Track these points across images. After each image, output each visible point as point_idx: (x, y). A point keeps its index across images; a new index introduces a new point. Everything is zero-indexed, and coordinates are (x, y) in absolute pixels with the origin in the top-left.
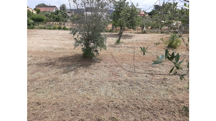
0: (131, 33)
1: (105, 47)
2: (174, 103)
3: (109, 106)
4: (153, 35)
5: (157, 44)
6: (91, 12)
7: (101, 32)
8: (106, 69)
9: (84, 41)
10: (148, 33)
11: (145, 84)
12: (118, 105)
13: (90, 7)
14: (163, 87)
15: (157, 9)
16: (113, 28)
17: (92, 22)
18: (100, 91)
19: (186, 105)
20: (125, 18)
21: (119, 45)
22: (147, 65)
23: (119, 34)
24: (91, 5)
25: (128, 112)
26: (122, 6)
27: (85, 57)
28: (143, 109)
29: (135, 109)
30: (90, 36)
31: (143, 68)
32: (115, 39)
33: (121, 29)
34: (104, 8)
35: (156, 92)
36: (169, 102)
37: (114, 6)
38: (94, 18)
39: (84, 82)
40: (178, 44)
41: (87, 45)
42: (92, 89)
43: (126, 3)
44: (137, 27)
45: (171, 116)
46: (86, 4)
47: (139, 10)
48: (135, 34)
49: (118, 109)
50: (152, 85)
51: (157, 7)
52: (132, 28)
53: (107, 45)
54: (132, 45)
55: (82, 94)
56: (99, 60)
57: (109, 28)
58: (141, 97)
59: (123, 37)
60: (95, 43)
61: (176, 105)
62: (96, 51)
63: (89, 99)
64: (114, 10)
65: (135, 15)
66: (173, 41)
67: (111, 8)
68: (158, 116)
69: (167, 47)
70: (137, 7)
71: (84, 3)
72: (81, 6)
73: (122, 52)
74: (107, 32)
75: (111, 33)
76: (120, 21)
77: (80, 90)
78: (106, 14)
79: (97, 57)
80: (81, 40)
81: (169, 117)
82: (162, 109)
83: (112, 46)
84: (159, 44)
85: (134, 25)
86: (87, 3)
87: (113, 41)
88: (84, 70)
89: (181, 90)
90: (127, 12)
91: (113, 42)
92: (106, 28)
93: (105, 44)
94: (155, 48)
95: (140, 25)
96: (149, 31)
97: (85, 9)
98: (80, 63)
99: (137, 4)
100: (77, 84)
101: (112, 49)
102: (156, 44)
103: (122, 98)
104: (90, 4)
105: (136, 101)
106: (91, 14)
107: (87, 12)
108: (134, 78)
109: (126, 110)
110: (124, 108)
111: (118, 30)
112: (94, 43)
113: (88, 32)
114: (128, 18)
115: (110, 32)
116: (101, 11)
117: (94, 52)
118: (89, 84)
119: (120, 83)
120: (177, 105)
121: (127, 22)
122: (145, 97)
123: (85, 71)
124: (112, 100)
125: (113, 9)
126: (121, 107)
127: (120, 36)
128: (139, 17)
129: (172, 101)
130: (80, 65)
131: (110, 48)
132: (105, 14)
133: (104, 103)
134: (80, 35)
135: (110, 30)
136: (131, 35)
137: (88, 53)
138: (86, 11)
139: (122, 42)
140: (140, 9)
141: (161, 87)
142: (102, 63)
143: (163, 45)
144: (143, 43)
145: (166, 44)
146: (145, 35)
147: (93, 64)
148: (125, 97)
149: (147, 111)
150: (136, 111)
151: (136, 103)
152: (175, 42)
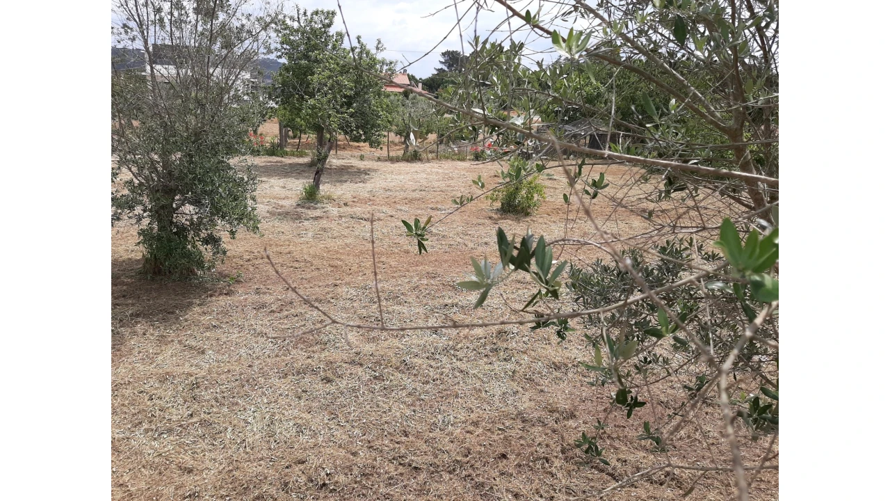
0: (362, 158)
1: (252, 222)
2: (545, 425)
3: (286, 484)
4: (448, 166)
5: (461, 203)
6: (175, 63)
7: (227, 154)
8: (261, 322)
9: (145, 199)
10: (428, 161)
11: (433, 363)
12: (327, 475)
13: (168, 42)
14: (498, 366)
15: (452, 66)
16: (283, 137)
17: (186, 111)
18: (242, 424)
19: (584, 423)
20: (335, 97)
21: (316, 208)
22: (432, 285)
23: (311, 165)
24: (177, 34)
25: (375, 497)
26: (315, 47)
27: (155, 273)
28: (434, 470)
29: (401, 474)
30: (176, 173)
31: (421, 297)
32: (298, 186)
33: (321, 141)
34: (238, 50)
35: (475, 388)
36: (523, 422)
37: (285, 46)
38: (193, 94)
39: (160, 392)
40: (535, 199)
41: (163, 213)
42: (203, 423)
43: (331, 34)
44: (385, 136)
45: (540, 480)
46: (152, 28)
47: (385, 68)
48: (379, 163)
49: (331, 491)
50: (459, 363)
51: (452, 58)
52: (363, 137)
53: (262, 209)
54: (369, 208)
55: (152, 451)
56: (228, 283)
57: (268, 139)
58: (421, 420)
59: (330, 174)
60: (203, 205)
61: (549, 431)
62: (212, 240)
63: (190, 471)
64: (284, 60)
65: (371, 86)
66: (517, 189)
67: (270, 51)
68: (492, 488)
69: (498, 209)
70: (379, 56)
71: (140, 25)
72: (123, 36)
73: (332, 238)
74: (256, 153)
75: (275, 159)
76: (313, 107)
77: (138, 432)
78: (248, 76)
79: (219, 267)
80: (133, 192)
81: (532, 482)
82: (504, 456)
83: (285, 215)
84: (472, 200)
85: (373, 126)
86: (154, 23)
87: (289, 193)
88: (153, 333)
89: (559, 368)
90: (341, 74)
91: (287, 198)
92: (252, 138)
93: (254, 209)
94: (456, 217)
95: (397, 126)
96: (431, 152)
97: (147, 49)
98: (133, 305)
99: (379, 42)
100: (125, 409)
101: (286, 226)
102: (458, 200)
103: (344, 437)
104: (168, 28)
105: (404, 439)
106: (178, 74)
107: (157, 63)
108: (388, 345)
109: (364, 487)
110: (356, 483)
111: (308, 145)
112: (196, 202)
113: (165, 154)
114: (345, 96)
115: (272, 152)
116: (223, 61)
117: (202, 248)
118: (185, 401)
119: (330, 374)
120: (554, 431)
121: (342, 113)
122: (434, 419)
123: (162, 340)
124: (299, 455)
125: (280, 57)
126: (342, 478)
127: (317, 173)
128: (388, 96)
129: (536, 415)
130: (132, 315)
131: (277, 223)
132: (246, 75)
133: (266, 478)
134: (124, 170)
135: (273, 144)
136: (362, 166)
137: (169, 255)
138: (152, 62)
139: (329, 198)
140: (391, 63)
141: (491, 367)
142: (242, 295)
143: (485, 205)
144: (411, 201)
145: (494, 200)
146: (417, 166)
147: (198, 302)
148: (357, 431)
149: (450, 472)
150: (405, 486)
151: (403, 451)
152: (523, 192)
